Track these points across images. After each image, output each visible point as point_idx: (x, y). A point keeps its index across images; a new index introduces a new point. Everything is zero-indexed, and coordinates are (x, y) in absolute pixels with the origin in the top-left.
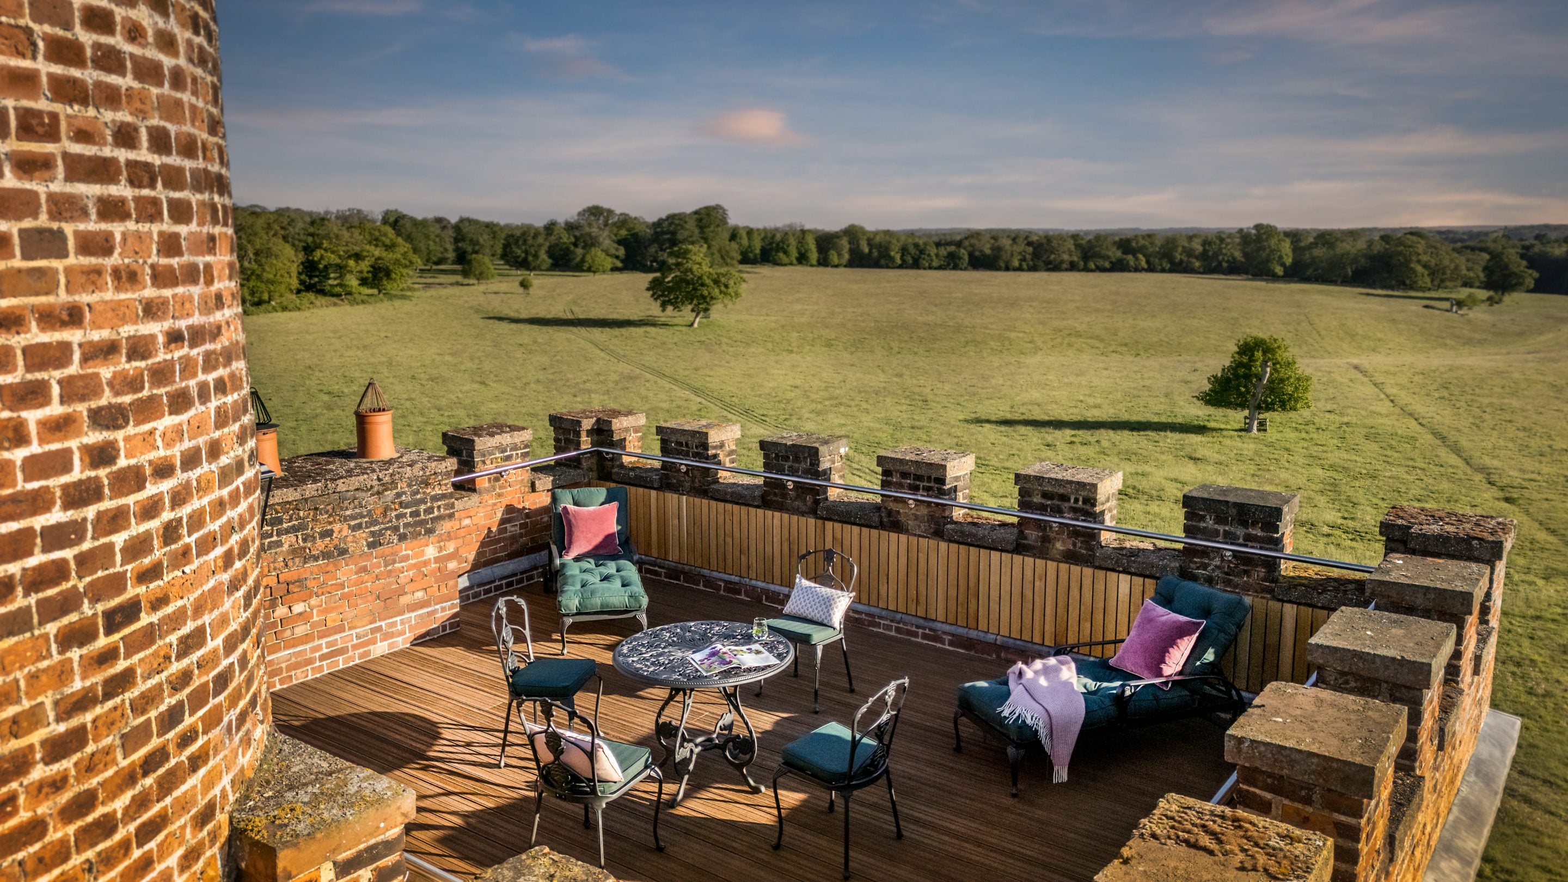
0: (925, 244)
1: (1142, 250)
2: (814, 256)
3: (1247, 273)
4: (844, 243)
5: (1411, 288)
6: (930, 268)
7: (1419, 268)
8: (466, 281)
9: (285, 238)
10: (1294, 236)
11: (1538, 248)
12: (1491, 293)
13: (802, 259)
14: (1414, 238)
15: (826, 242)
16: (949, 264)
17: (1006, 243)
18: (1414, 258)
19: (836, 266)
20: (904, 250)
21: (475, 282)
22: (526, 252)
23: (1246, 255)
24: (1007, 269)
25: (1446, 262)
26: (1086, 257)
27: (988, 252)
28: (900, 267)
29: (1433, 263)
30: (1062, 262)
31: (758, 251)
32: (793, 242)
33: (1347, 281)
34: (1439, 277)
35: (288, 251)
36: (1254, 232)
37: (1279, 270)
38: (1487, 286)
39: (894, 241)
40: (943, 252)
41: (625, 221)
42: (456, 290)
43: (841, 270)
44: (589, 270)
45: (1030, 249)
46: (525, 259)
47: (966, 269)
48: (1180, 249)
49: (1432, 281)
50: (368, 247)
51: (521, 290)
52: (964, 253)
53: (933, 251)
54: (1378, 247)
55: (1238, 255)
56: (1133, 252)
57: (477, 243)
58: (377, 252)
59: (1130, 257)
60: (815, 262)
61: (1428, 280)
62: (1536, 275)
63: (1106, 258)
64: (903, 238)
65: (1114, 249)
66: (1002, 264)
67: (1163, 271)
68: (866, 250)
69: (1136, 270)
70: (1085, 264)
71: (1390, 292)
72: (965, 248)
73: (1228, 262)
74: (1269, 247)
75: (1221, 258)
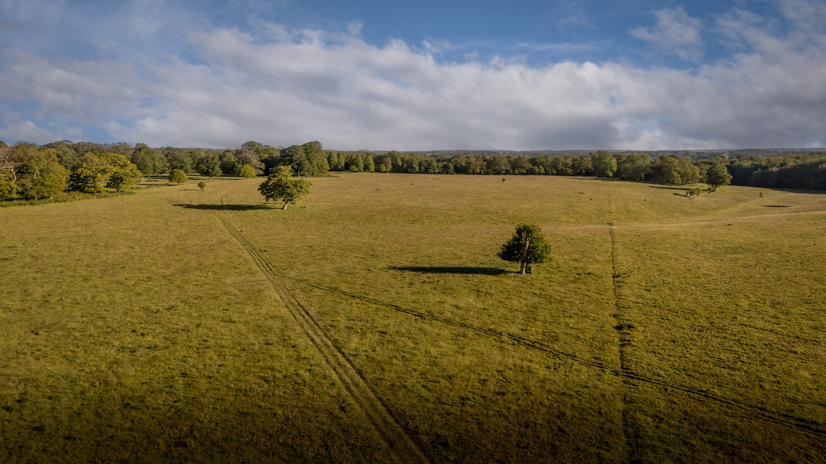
0: (431, 160)
1: (542, 164)
2: (373, 167)
3: (595, 176)
4: (389, 160)
5: (673, 184)
6: (434, 173)
7: (676, 174)
8: (171, 183)
9: (60, 162)
10: (617, 157)
12: (710, 186)
13: (366, 168)
14: (673, 159)
15: (379, 160)
16: (444, 171)
17: (473, 160)
18: (673, 169)
19: (385, 172)
20: (420, 164)
21: (177, 184)
22: (208, 167)
23: (594, 166)
24: (474, 174)
25: (689, 170)
26: (514, 168)
27: (464, 165)
29: (682, 171)
30: (502, 170)
31: (343, 165)
32: (361, 160)
33: (641, 180)
34: (686, 178)
35: (61, 168)
36: (597, 155)
37: (611, 174)
38: (708, 183)
39: (415, 159)
40: (441, 165)
41: (267, 149)
42: (164, 188)
43: (388, 174)
44: (243, 176)
45: (485, 163)
46: (207, 171)
47: (452, 174)
48: (561, 163)
49: (682, 180)
50: (109, 167)
51: (199, 188)
52: (451, 166)
53: (435, 164)
54: (658, 162)
55: (590, 166)
56: (537, 165)
57: (183, 162)
58: (115, 169)
59: (536, 167)
60: (373, 170)
61: (680, 179)
62: (732, 177)
63: (523, 168)
64: (420, 157)
65: (528, 163)
66: (471, 171)
67: (553, 174)
68: (401, 164)
69: (539, 174)
70: (513, 171)
71: (663, 186)
72: (452, 163)
73: (585, 169)
74: (606, 162)
75: (581, 168)
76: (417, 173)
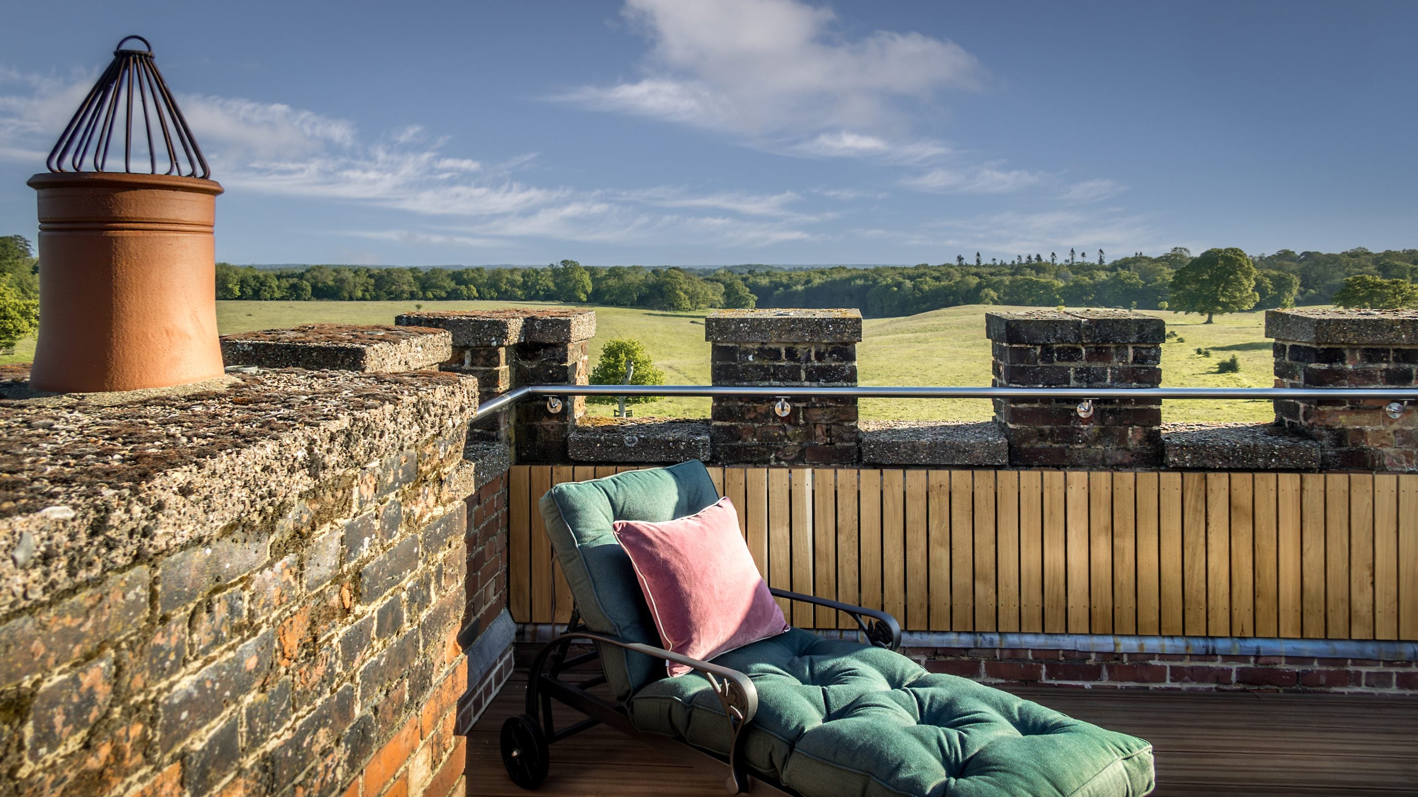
0: (266, 276)
1: (472, 281)
3: (559, 300)
5: (678, 309)
6: (272, 299)
7: (682, 294)
10: (592, 271)
11: (751, 280)
14: (674, 272)
16: (291, 295)
17: (348, 276)
18: (678, 287)
20: (243, 283)
23: (556, 285)
24: (351, 299)
25: (699, 290)
26: (424, 289)
27: (331, 283)
28: (239, 298)
29: (690, 290)
30: (403, 292)
33: (633, 305)
34: (696, 300)
36: (561, 267)
37: (583, 297)
39: (232, 274)
40: (285, 283)
45: (373, 281)
47: (309, 299)
48: (505, 281)
49: (691, 304)
52: (306, 285)
53: (275, 283)
54: (652, 279)
55: (551, 285)
56: (466, 283)
59: (463, 288)
61: (688, 302)
62: (756, 298)
63: (441, 288)
64: (242, 271)
65: (449, 281)
66: (346, 295)
67: (492, 299)
69: (469, 298)
70: (424, 294)
71: (665, 313)
72: (307, 280)
73: (544, 290)
74: (574, 278)
75: (538, 287)
76: (237, 299)
